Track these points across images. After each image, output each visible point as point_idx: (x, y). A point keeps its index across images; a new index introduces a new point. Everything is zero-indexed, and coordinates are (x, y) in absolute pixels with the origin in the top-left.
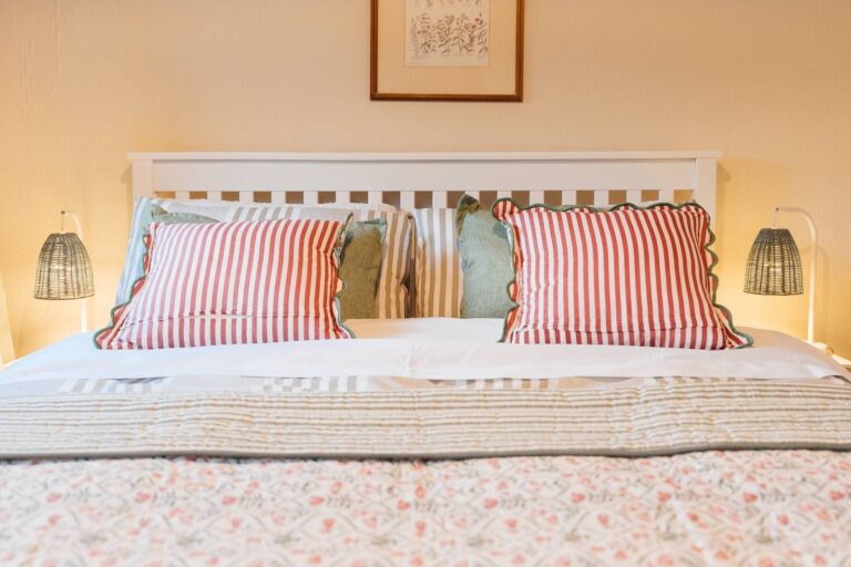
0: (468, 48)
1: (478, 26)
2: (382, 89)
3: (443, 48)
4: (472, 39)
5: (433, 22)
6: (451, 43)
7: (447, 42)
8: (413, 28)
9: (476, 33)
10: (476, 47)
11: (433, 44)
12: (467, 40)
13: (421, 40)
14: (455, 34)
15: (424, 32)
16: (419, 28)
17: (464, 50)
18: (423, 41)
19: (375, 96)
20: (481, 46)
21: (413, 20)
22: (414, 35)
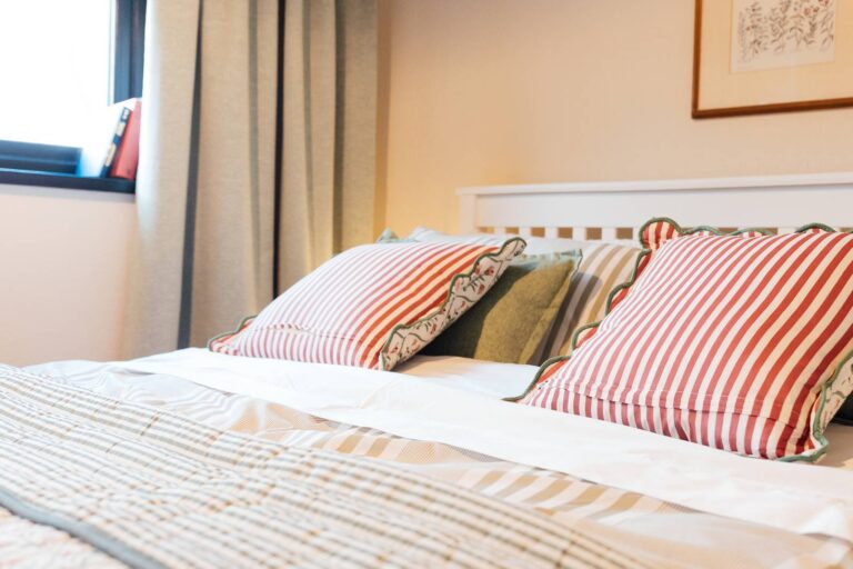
0: (808, 39)
1: (822, 8)
2: (704, 105)
3: (777, 44)
4: (813, 27)
5: (765, 12)
6: (785, 36)
7: (781, 35)
8: (741, 26)
9: (819, 18)
10: (819, 36)
11: (764, 41)
12: (807, 29)
13: (750, 37)
14: (791, 24)
15: (754, 27)
16: (748, 23)
17: (803, 42)
18: (752, 40)
19: (699, 115)
20: (826, 34)
21: (741, 14)
22: (742, 33)
